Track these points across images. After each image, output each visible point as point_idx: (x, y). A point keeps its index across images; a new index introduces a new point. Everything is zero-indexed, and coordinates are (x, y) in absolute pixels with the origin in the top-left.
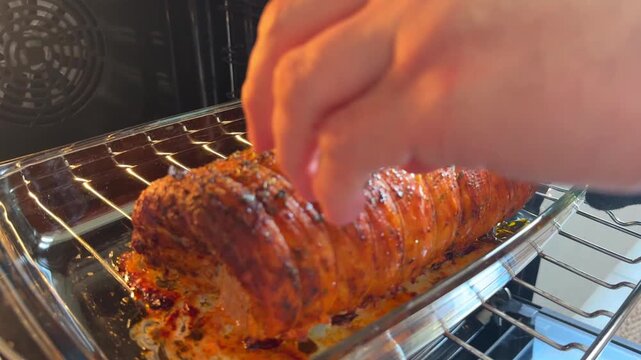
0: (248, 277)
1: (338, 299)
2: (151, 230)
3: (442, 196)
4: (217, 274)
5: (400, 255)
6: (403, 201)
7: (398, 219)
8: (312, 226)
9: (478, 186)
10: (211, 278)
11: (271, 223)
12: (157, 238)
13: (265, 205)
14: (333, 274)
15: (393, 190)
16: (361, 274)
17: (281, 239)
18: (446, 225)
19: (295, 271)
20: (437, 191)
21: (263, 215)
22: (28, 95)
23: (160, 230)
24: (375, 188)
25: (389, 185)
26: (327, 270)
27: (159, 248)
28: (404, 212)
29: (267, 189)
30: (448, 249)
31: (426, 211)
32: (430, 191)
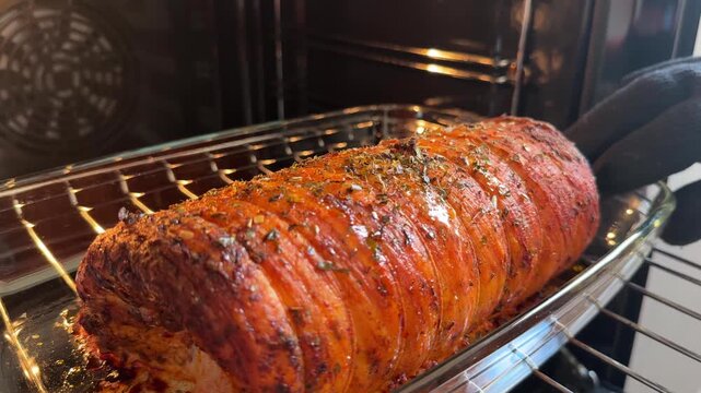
0: (227, 351)
1: (355, 379)
2: (100, 299)
3: (484, 238)
4: (191, 359)
5: (434, 317)
6: (435, 243)
7: (429, 267)
8: (316, 276)
9: (527, 226)
10: (183, 363)
11: (260, 274)
12: (107, 310)
13: (249, 249)
14: (347, 343)
15: (421, 230)
16: (384, 343)
17: (273, 294)
18: (492, 277)
19: (294, 339)
20: (477, 232)
21: (246, 262)
22: (54, 124)
23: (111, 297)
24: (398, 226)
25: (416, 223)
26: (338, 337)
27: (112, 325)
28: (438, 258)
29: (253, 229)
30: (495, 311)
31: (466, 256)
32: (469, 231)
